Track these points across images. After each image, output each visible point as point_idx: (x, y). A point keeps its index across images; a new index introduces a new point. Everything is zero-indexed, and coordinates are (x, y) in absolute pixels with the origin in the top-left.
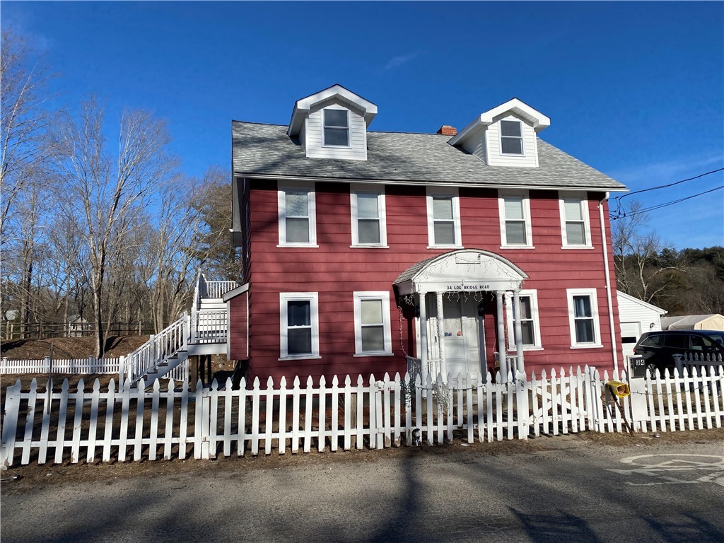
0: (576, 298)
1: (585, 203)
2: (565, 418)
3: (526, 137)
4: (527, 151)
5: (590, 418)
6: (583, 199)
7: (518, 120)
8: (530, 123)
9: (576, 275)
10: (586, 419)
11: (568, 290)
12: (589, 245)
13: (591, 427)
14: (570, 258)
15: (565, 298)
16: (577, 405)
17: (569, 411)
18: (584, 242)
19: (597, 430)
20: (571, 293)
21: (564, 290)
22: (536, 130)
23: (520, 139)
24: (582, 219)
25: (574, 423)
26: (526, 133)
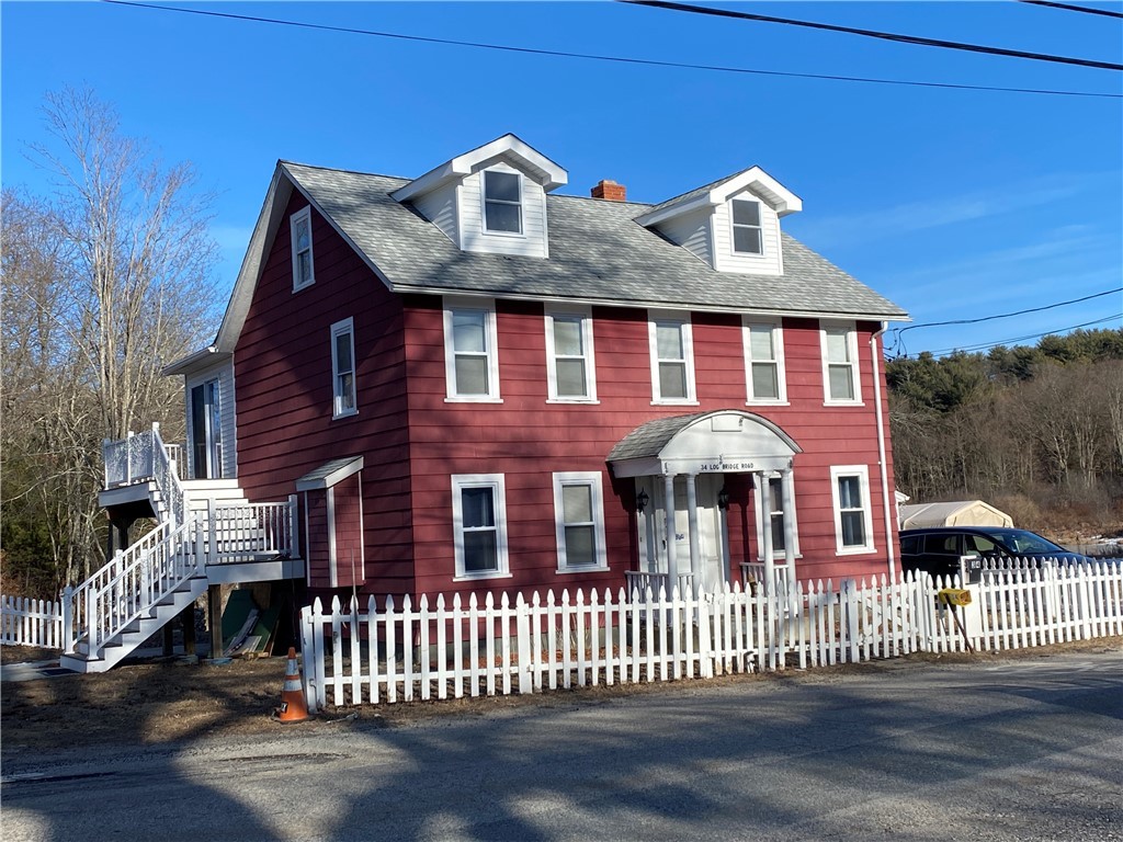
0: (842, 480)
1: (853, 336)
2: (897, 635)
3: (767, 226)
4: (768, 249)
5: (922, 636)
6: (850, 330)
7: (756, 199)
8: (773, 206)
9: (842, 446)
10: (917, 637)
11: (832, 468)
12: (858, 401)
13: (923, 647)
14: (834, 419)
15: (828, 480)
16: (909, 620)
17: (900, 628)
18: (852, 396)
19: (930, 650)
20: (837, 471)
21: (826, 468)
22: (780, 215)
23: (757, 230)
24: (848, 361)
25: (905, 642)
26: (767, 221)
